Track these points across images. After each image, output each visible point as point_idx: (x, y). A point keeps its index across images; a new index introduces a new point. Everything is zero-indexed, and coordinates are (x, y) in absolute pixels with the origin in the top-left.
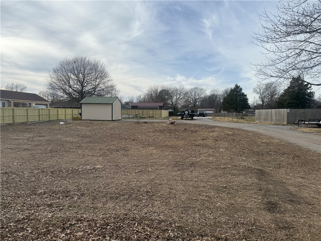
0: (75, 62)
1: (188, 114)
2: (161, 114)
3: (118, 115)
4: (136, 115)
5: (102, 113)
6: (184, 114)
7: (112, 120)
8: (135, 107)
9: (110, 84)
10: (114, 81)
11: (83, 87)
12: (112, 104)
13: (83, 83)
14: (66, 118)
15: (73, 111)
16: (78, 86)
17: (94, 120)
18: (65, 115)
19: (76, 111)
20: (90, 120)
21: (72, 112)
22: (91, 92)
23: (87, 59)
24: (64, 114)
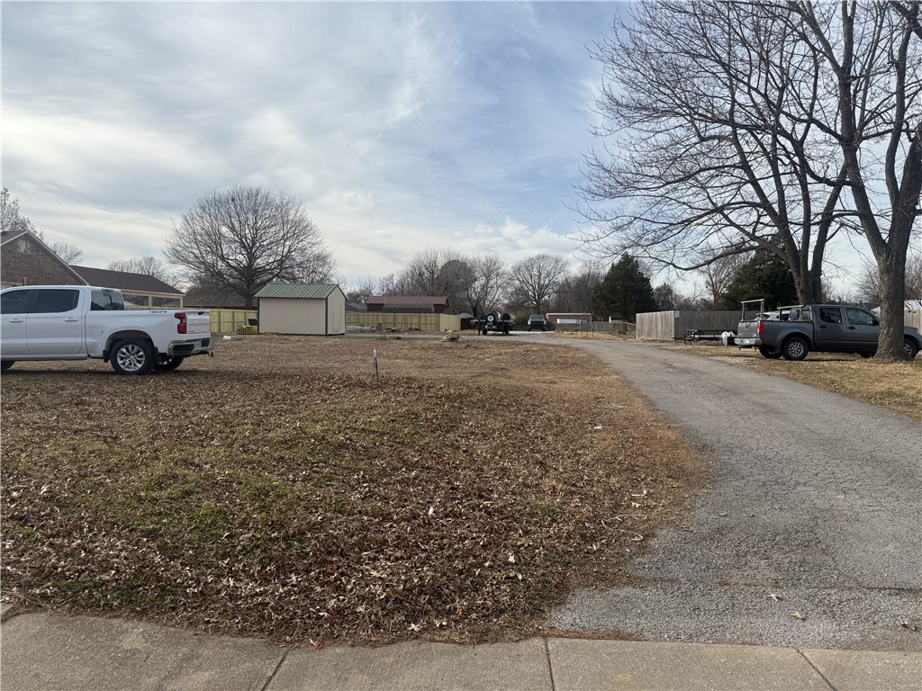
0: (233, 200)
1: (494, 322)
2: (438, 324)
3: (338, 323)
4: (379, 324)
5: (306, 319)
6: (486, 323)
7: (327, 335)
8: (375, 307)
9: (316, 250)
10: (325, 245)
11: (252, 257)
12: (326, 299)
13: (251, 248)
14: (220, 330)
15: (235, 314)
16: (240, 257)
17: (286, 335)
18: (219, 323)
19: (241, 316)
20: (277, 334)
21: (231, 317)
22: (270, 269)
23: (262, 192)
24: (217, 320)
